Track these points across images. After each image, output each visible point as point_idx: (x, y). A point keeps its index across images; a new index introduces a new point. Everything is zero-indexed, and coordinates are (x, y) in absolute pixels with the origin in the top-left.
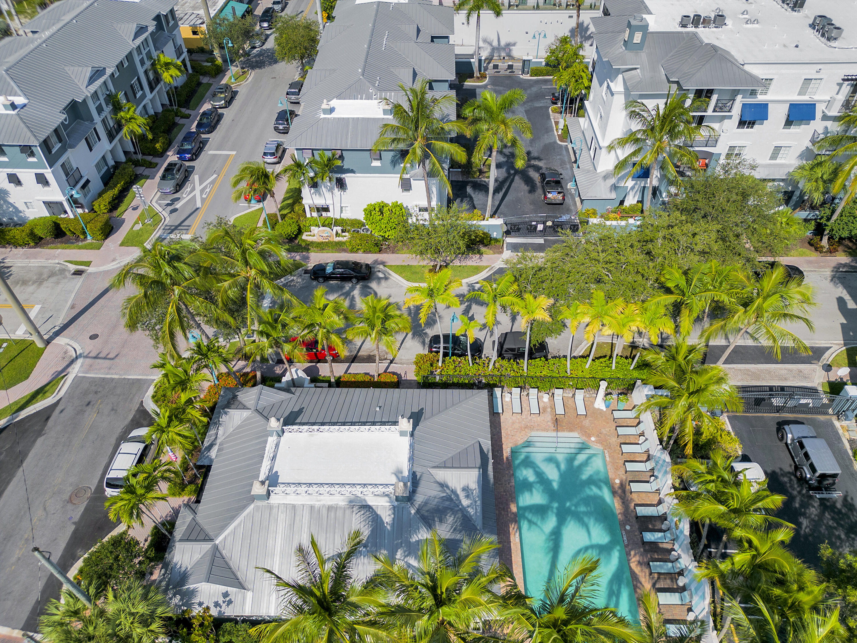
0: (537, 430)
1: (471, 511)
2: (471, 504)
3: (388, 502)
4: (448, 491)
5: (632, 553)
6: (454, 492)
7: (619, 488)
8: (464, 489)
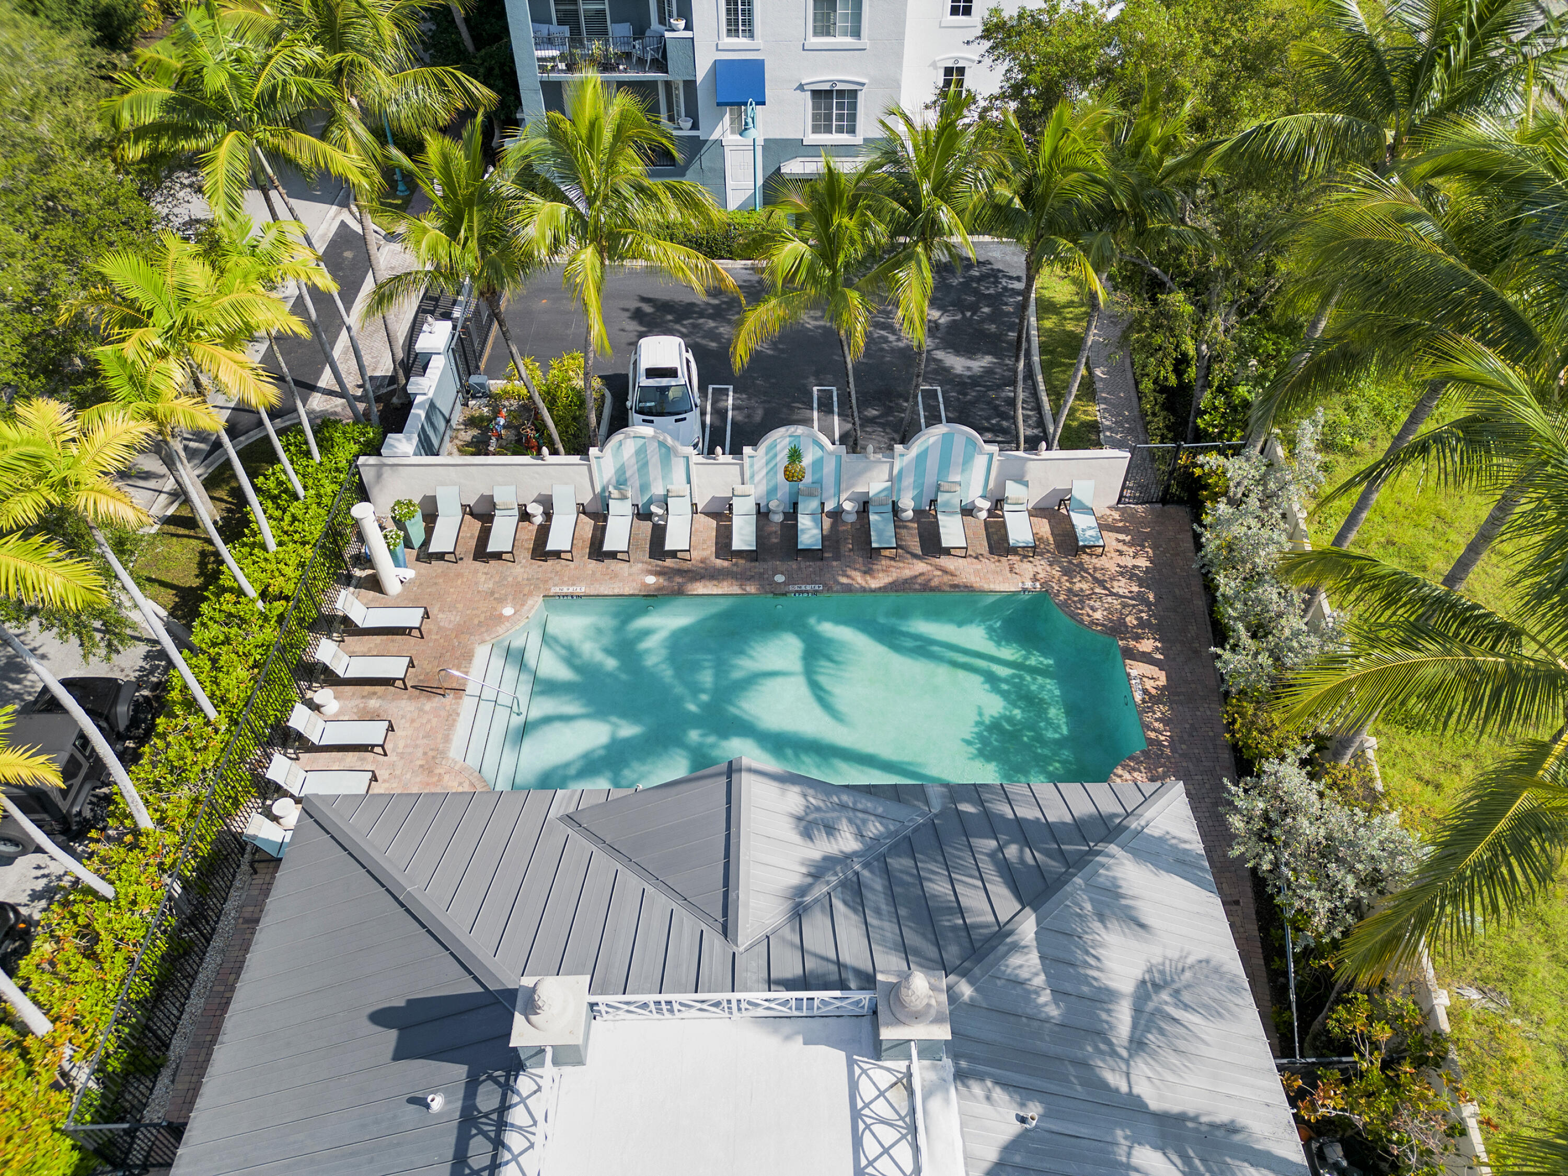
0: (447, 739)
1: (874, 828)
2: (850, 821)
3: (947, 1101)
4: (820, 890)
5: (844, 580)
6: (818, 872)
7: (670, 579)
8: (807, 834)
